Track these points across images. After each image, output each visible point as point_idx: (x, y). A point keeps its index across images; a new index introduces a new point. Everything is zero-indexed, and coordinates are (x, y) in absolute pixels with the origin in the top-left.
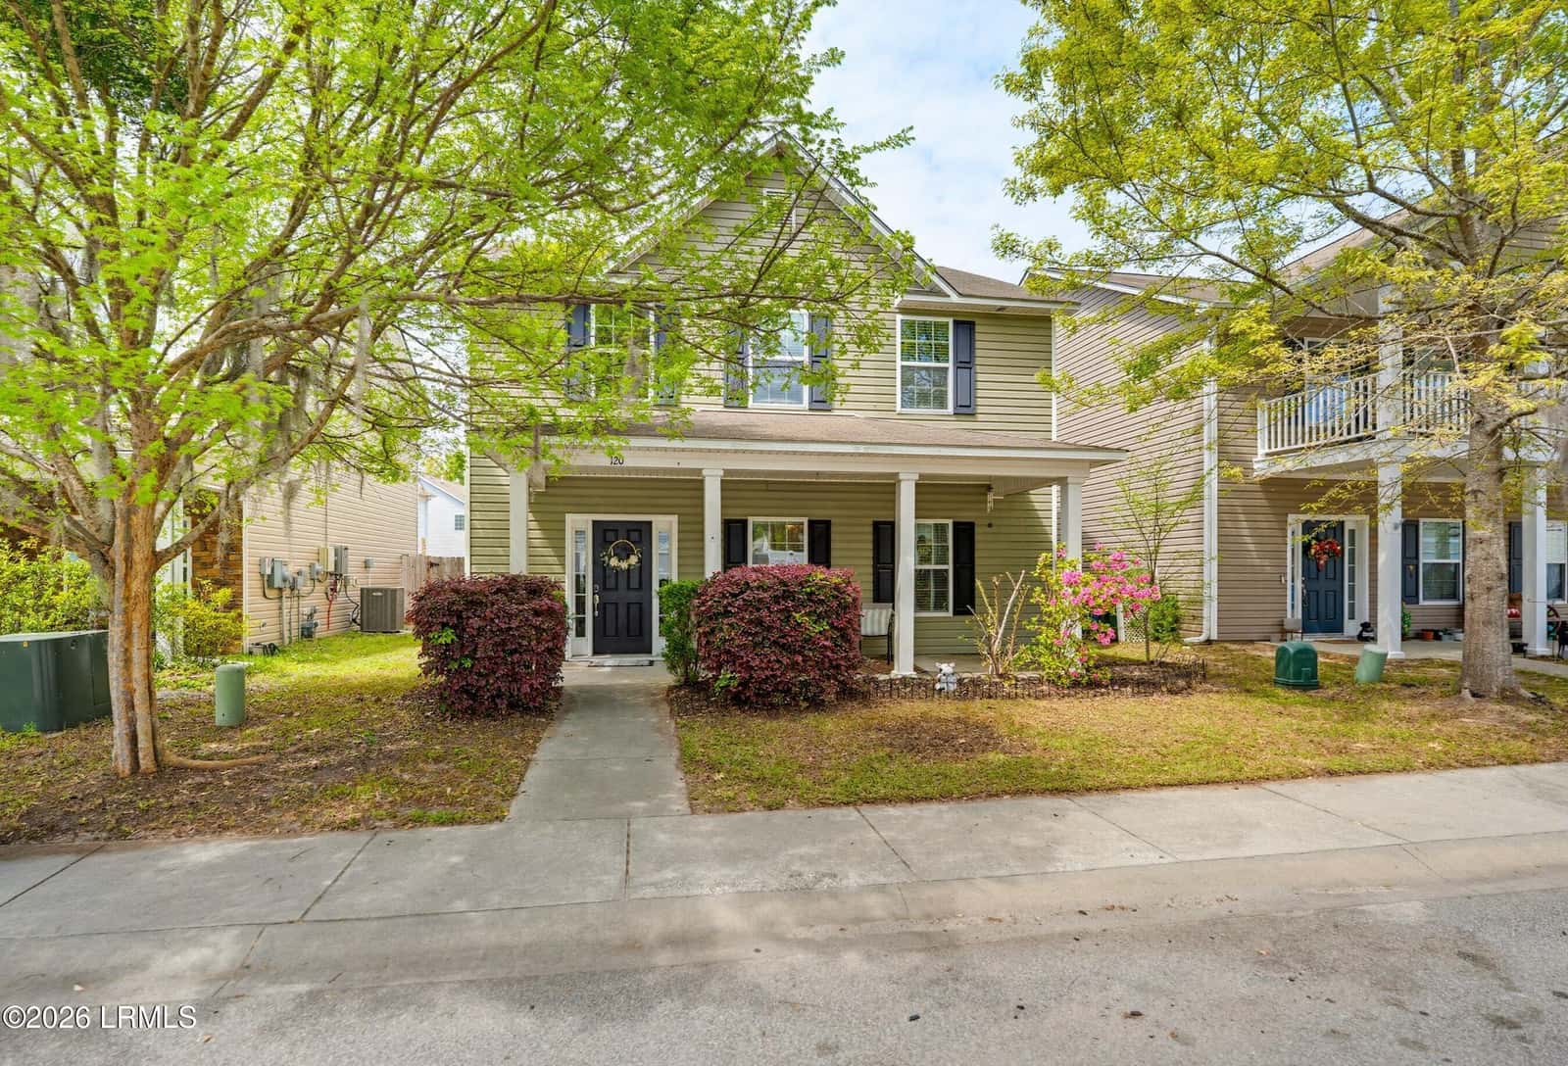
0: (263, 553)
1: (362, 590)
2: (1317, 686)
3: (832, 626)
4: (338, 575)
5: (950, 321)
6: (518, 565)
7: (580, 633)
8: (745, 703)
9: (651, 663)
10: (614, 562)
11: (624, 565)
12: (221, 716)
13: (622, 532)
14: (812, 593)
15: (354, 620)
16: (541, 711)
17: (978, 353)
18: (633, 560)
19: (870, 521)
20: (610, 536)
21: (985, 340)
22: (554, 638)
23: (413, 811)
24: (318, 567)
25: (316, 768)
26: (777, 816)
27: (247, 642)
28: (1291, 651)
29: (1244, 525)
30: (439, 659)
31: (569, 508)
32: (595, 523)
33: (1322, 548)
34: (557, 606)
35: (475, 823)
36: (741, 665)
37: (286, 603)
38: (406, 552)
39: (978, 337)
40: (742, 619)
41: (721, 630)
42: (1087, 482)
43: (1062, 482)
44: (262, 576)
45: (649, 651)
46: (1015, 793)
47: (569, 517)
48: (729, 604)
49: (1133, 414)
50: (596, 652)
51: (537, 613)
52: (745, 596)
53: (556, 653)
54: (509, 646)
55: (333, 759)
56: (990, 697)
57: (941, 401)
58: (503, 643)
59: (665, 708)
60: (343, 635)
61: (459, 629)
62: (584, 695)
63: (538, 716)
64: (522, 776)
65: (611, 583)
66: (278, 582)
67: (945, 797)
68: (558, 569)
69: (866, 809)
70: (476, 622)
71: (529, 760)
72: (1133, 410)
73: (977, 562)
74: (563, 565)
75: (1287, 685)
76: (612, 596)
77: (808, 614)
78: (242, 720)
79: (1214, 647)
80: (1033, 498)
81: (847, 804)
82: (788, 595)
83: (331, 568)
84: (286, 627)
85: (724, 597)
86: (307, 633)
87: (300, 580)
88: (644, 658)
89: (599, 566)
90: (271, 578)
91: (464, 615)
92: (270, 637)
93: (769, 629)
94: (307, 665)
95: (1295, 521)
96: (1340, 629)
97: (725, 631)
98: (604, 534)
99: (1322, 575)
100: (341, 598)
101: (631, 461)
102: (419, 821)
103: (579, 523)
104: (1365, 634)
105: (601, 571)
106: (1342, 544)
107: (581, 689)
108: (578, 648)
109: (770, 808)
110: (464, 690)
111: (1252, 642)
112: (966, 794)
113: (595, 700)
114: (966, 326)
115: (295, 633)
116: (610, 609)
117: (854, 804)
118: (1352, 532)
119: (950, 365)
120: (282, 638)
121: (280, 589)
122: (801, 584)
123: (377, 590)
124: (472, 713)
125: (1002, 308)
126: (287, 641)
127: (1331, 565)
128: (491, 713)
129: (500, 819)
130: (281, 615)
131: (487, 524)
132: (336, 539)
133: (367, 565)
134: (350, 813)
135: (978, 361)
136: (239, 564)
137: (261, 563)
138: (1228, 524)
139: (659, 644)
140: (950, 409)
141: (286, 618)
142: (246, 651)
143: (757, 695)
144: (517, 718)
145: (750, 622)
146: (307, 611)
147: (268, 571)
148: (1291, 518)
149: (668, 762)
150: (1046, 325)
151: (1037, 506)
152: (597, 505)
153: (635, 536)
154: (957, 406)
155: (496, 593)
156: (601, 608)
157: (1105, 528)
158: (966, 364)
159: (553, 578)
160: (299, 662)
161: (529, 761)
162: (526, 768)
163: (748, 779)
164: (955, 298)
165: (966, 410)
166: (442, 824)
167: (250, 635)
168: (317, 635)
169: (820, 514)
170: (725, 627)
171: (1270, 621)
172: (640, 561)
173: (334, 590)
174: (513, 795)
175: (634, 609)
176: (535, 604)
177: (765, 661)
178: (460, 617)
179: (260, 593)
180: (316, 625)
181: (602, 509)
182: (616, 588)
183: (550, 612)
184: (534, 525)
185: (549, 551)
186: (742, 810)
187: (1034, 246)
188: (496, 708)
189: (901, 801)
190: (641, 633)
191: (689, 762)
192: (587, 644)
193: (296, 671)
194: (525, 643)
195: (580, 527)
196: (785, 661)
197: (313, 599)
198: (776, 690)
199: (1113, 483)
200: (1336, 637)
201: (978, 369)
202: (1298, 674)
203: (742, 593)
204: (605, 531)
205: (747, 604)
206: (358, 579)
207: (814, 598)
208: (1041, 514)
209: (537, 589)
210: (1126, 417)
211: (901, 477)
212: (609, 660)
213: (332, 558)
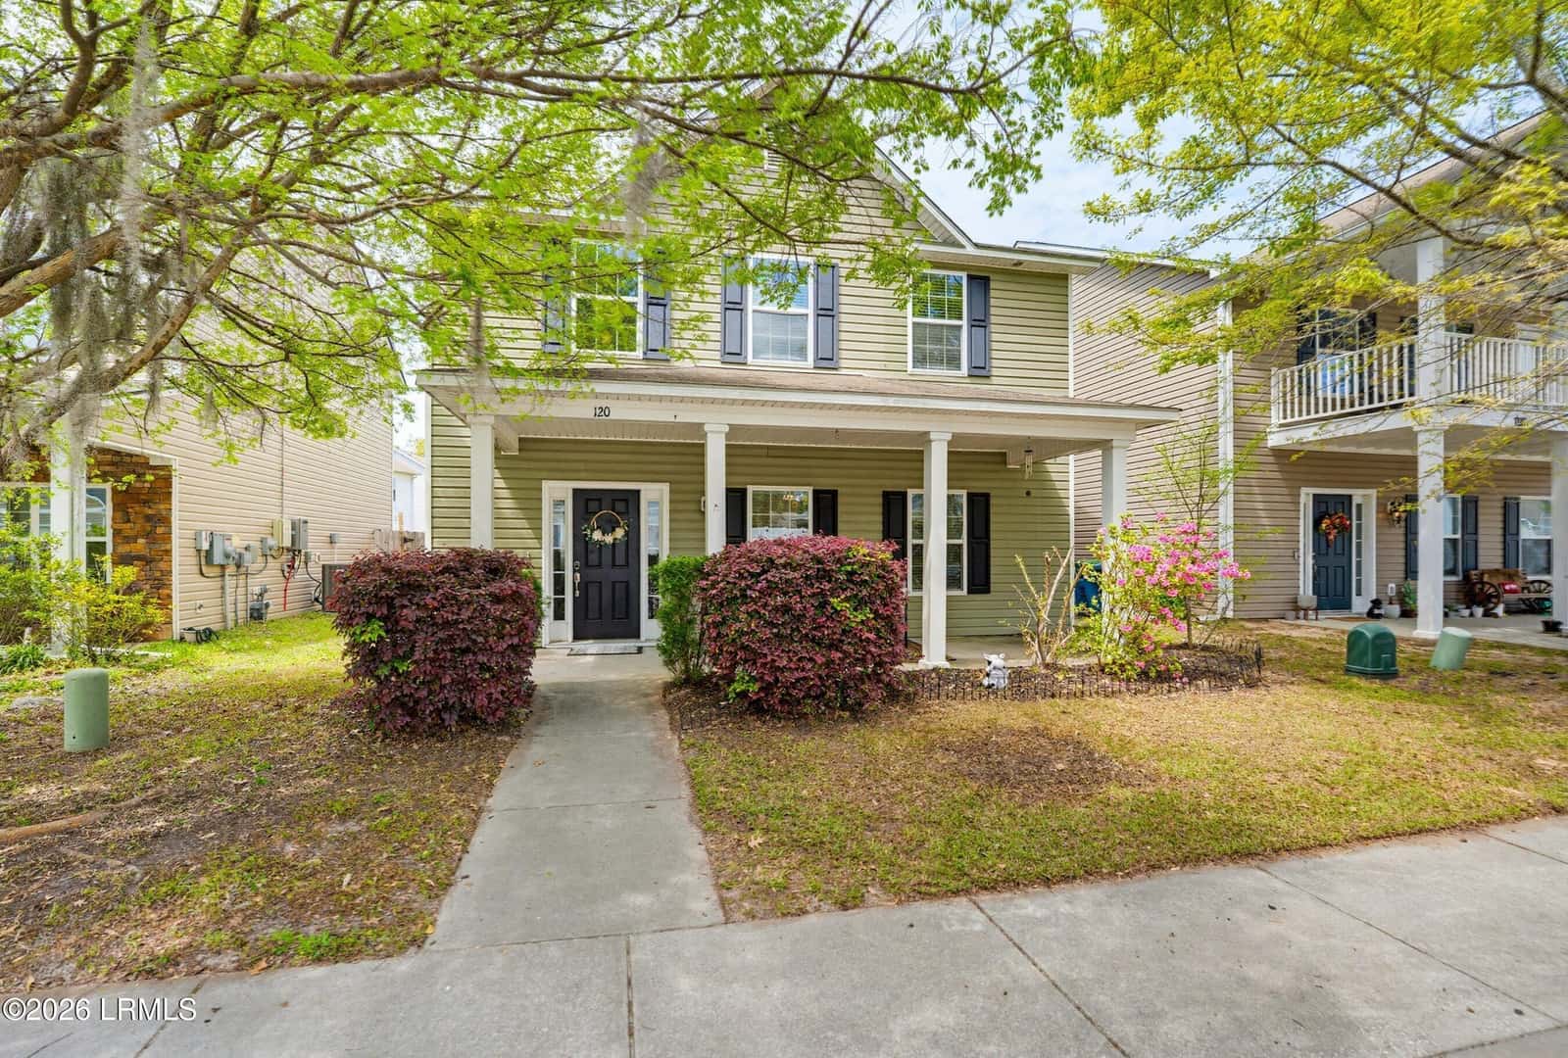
0: (199, 526)
1: (324, 567)
2: (1395, 675)
3: (875, 612)
4: (294, 551)
5: (964, 275)
6: (481, 538)
7: (559, 615)
8: (766, 712)
9: (640, 650)
10: (597, 535)
11: (609, 539)
12: (72, 736)
13: (607, 501)
14: (851, 573)
15: (317, 600)
16: (504, 726)
17: (993, 311)
18: (620, 533)
19: (880, 491)
20: (593, 505)
21: (1000, 298)
22: (520, 631)
23: (276, 932)
24: (271, 542)
25: (156, 836)
26: (855, 916)
27: (177, 627)
28: (1369, 635)
29: (1259, 498)
30: (366, 660)
31: (544, 474)
32: (576, 492)
33: (1333, 523)
34: (524, 589)
35: (376, 955)
36: (764, 665)
37: (230, 582)
38: (381, 527)
39: (993, 293)
40: (765, 605)
41: (737, 620)
42: (1134, 446)
43: (1105, 445)
44: (199, 551)
45: (636, 635)
46: (1185, 861)
47: (546, 485)
48: (749, 587)
49: (1165, 376)
50: (577, 637)
51: (497, 599)
52: (769, 576)
53: (525, 647)
54: (457, 645)
55: (188, 817)
56: (1053, 696)
57: (953, 361)
58: (451, 639)
59: (663, 716)
60: (303, 616)
61: (391, 622)
62: (561, 696)
63: (500, 733)
64: (467, 841)
65: (593, 558)
66: (218, 558)
67: (1090, 873)
68: (533, 543)
69: (985, 898)
70: (411, 613)
71: (481, 810)
72: (1166, 370)
73: (993, 535)
74: (539, 538)
75: (1362, 674)
76: (594, 574)
77: (847, 599)
78: (103, 742)
79: (1231, 625)
80: (1050, 468)
81: (956, 893)
82: (825, 575)
83: (287, 543)
84: (230, 608)
85: (741, 577)
86: (257, 615)
87: (247, 556)
88: (630, 644)
89: (581, 542)
90: (209, 554)
91: (397, 602)
92: (208, 620)
93: (800, 618)
94: (237, 656)
95: (1306, 495)
96: (1348, 606)
97: (742, 621)
98: (586, 504)
99: (1331, 550)
100: (300, 575)
101: (620, 412)
102: (279, 955)
103: (557, 491)
104: (1376, 611)
105: (583, 545)
106: (1350, 519)
107: (558, 688)
108: (555, 632)
109: (844, 906)
110: (398, 702)
111: (1266, 620)
112: (1118, 867)
113: (577, 703)
114: (980, 281)
115: (241, 614)
116: (593, 591)
117: (967, 892)
118: (1359, 506)
119: (964, 323)
120: (224, 619)
121: (223, 567)
122: (839, 561)
123: (340, 567)
124: (411, 732)
125: (1019, 263)
126: (231, 624)
127: (1340, 539)
128: (438, 730)
129: (418, 942)
130: (223, 595)
131: (451, 492)
132: (293, 512)
133: (332, 540)
134: (171, 938)
135: (993, 319)
136: (167, 537)
137: (197, 538)
138: (1243, 497)
139: (652, 629)
140: (964, 370)
141: (229, 599)
142: (176, 637)
143: (782, 702)
144: (473, 738)
145: (776, 609)
146: (257, 590)
147: (205, 546)
148: (1304, 490)
149: (676, 812)
150: (1061, 283)
151: (1054, 476)
152: (579, 471)
153: (620, 506)
154: (972, 367)
155: (442, 573)
156: (583, 587)
157: (1140, 498)
158: (980, 322)
159: (520, 554)
160: (230, 651)
161: (479, 812)
162: (474, 824)
163: (797, 843)
164: (970, 250)
165: (980, 371)
166: (319, 960)
167: (181, 619)
168: (269, 617)
169: (826, 484)
170: (743, 617)
171: (1282, 598)
172: (627, 534)
173: (291, 567)
174: (447, 886)
175: (620, 589)
176: (495, 588)
177: (794, 662)
178: (391, 606)
179: (196, 569)
180: (267, 605)
181: (583, 475)
182: (599, 565)
183: (516, 597)
184: (501, 483)
185: (524, 523)
186: (803, 912)
187: (1123, 141)
188: (442, 725)
189: (1032, 883)
190: (627, 616)
191: (707, 809)
192: (567, 627)
193: (221, 664)
194: (480, 639)
195: (559, 496)
196: (820, 660)
197: (266, 577)
198: (807, 696)
199: (1152, 449)
200: (1345, 614)
201: (993, 328)
202: (1376, 662)
203: (764, 572)
204: (588, 500)
205: (771, 588)
206: (320, 555)
207: (856, 578)
208: (1058, 485)
209: (497, 567)
210: (1157, 378)
211: (932, 436)
212: (592, 646)
213: (288, 533)
